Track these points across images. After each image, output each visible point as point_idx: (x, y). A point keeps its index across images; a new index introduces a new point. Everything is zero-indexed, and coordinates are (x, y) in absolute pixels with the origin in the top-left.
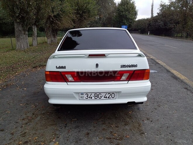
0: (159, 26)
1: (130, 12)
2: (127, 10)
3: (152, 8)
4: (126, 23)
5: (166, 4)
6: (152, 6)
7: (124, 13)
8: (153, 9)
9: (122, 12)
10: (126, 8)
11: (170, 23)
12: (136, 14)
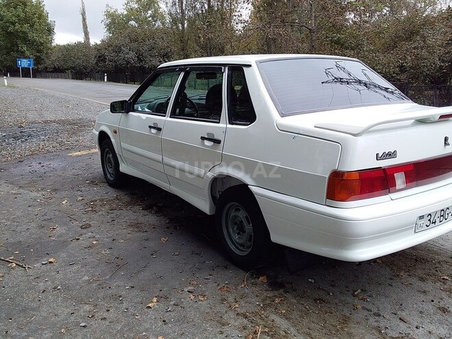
0: (128, 62)
1: (35, 27)
2: (26, 20)
3: (84, 19)
4: (28, 53)
5: (120, 12)
6: (83, 14)
7: (18, 26)
8: (87, 21)
9: (13, 24)
10: (22, 15)
11: (151, 56)
12: (50, 31)
